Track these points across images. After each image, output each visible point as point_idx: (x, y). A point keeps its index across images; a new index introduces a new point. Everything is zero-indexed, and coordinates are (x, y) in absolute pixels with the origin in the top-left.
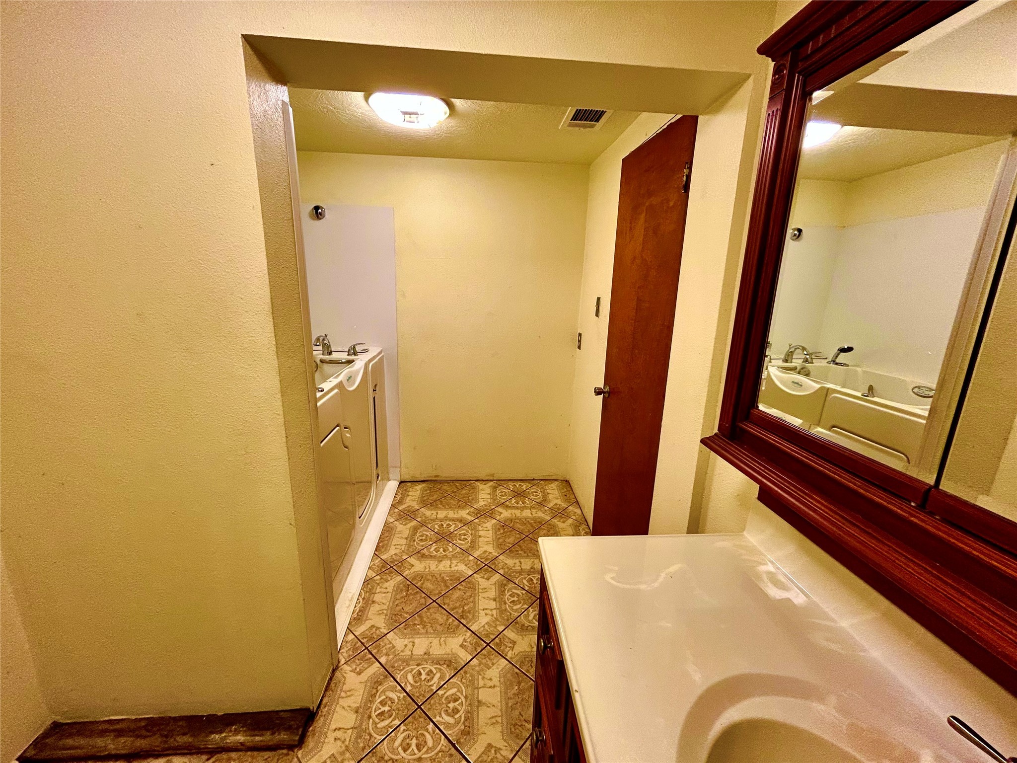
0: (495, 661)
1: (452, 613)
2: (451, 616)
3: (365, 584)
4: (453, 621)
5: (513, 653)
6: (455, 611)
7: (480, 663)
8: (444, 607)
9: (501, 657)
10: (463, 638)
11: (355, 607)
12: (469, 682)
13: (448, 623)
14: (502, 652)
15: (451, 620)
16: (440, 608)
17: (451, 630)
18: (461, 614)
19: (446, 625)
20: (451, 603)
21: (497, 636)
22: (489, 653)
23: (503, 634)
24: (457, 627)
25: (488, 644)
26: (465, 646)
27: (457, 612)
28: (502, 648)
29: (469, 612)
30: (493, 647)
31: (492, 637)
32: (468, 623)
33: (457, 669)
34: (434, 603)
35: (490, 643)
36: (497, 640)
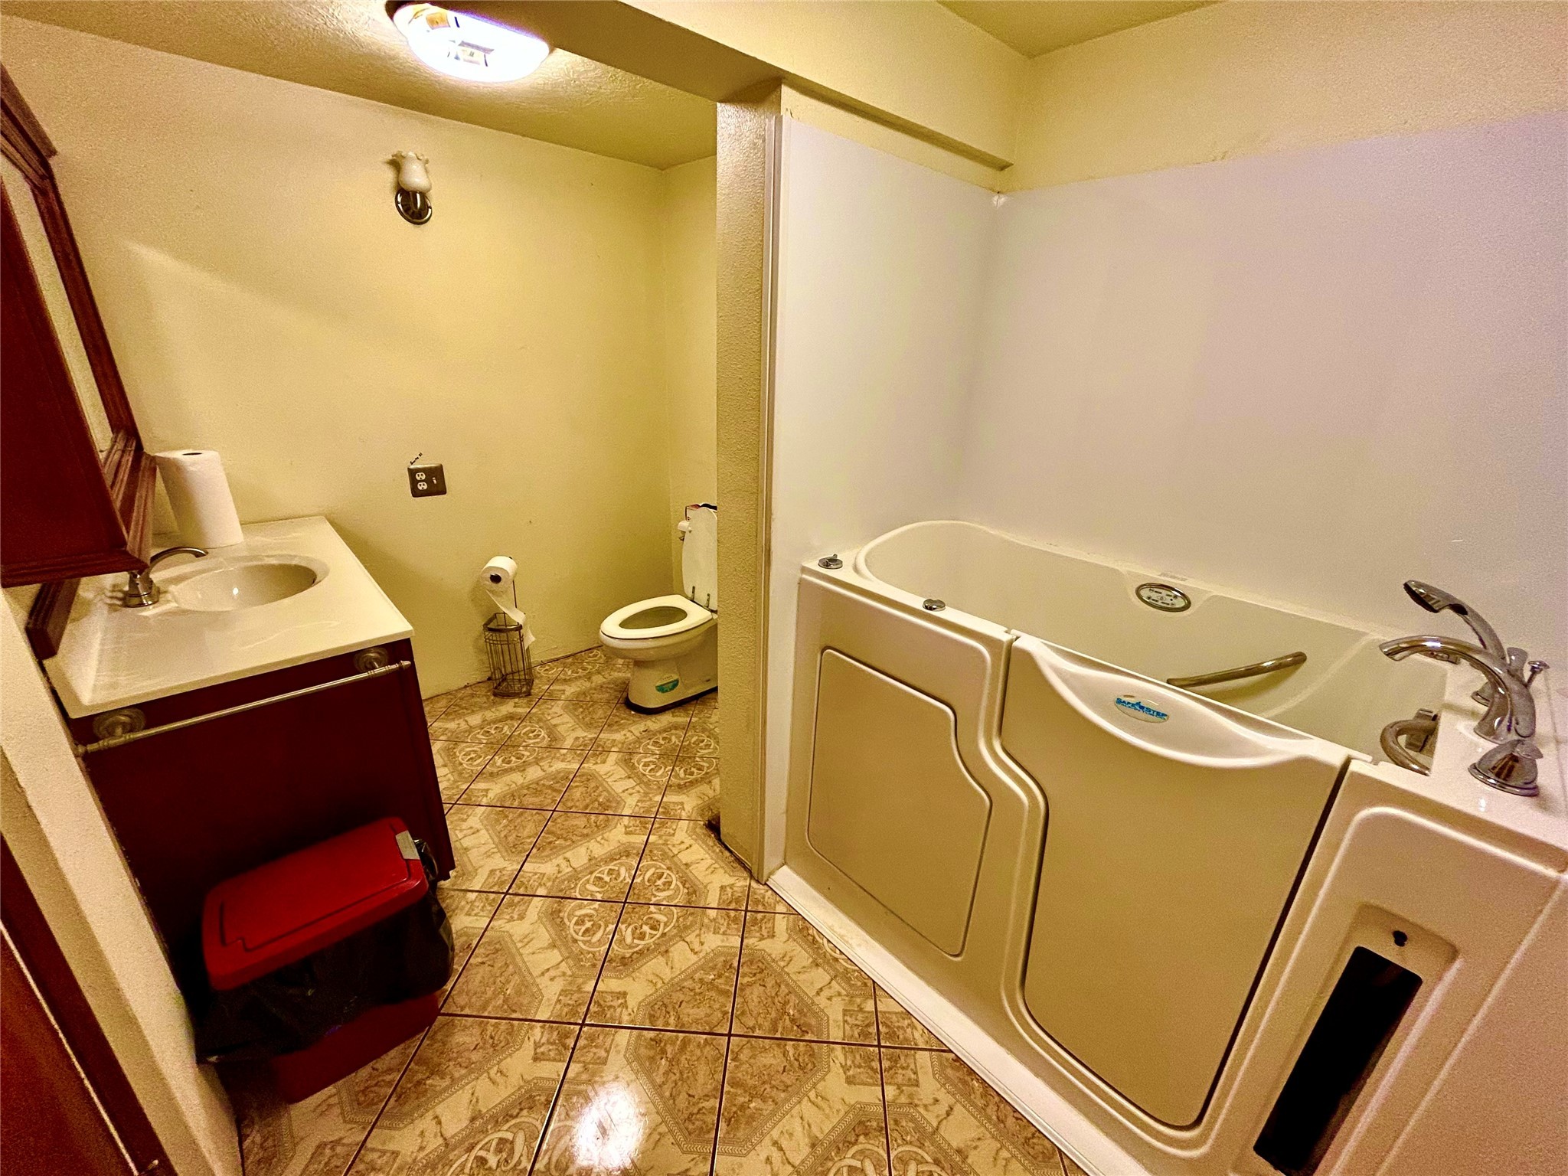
0: (558, 1007)
1: (680, 1034)
2: (678, 1029)
3: (870, 983)
4: (667, 1024)
5: (532, 1039)
6: (678, 1042)
7: (579, 990)
8: (705, 1037)
9: (551, 1019)
10: (630, 1007)
11: (829, 941)
12: (582, 959)
13: (672, 1014)
14: (552, 1027)
15: (672, 1021)
16: (707, 1029)
17: (659, 1006)
18: (662, 1044)
19: (674, 1008)
20: (698, 1052)
21: (573, 1049)
22: (575, 1013)
23: (564, 1061)
24: (652, 1018)
25: (583, 1025)
26: (618, 998)
27: (673, 1043)
28: (556, 1033)
29: (652, 1059)
30: (572, 1027)
31: (582, 1042)
32: (639, 1037)
33: (609, 961)
34: (727, 1032)
35: (580, 1030)
36: (571, 1042)
